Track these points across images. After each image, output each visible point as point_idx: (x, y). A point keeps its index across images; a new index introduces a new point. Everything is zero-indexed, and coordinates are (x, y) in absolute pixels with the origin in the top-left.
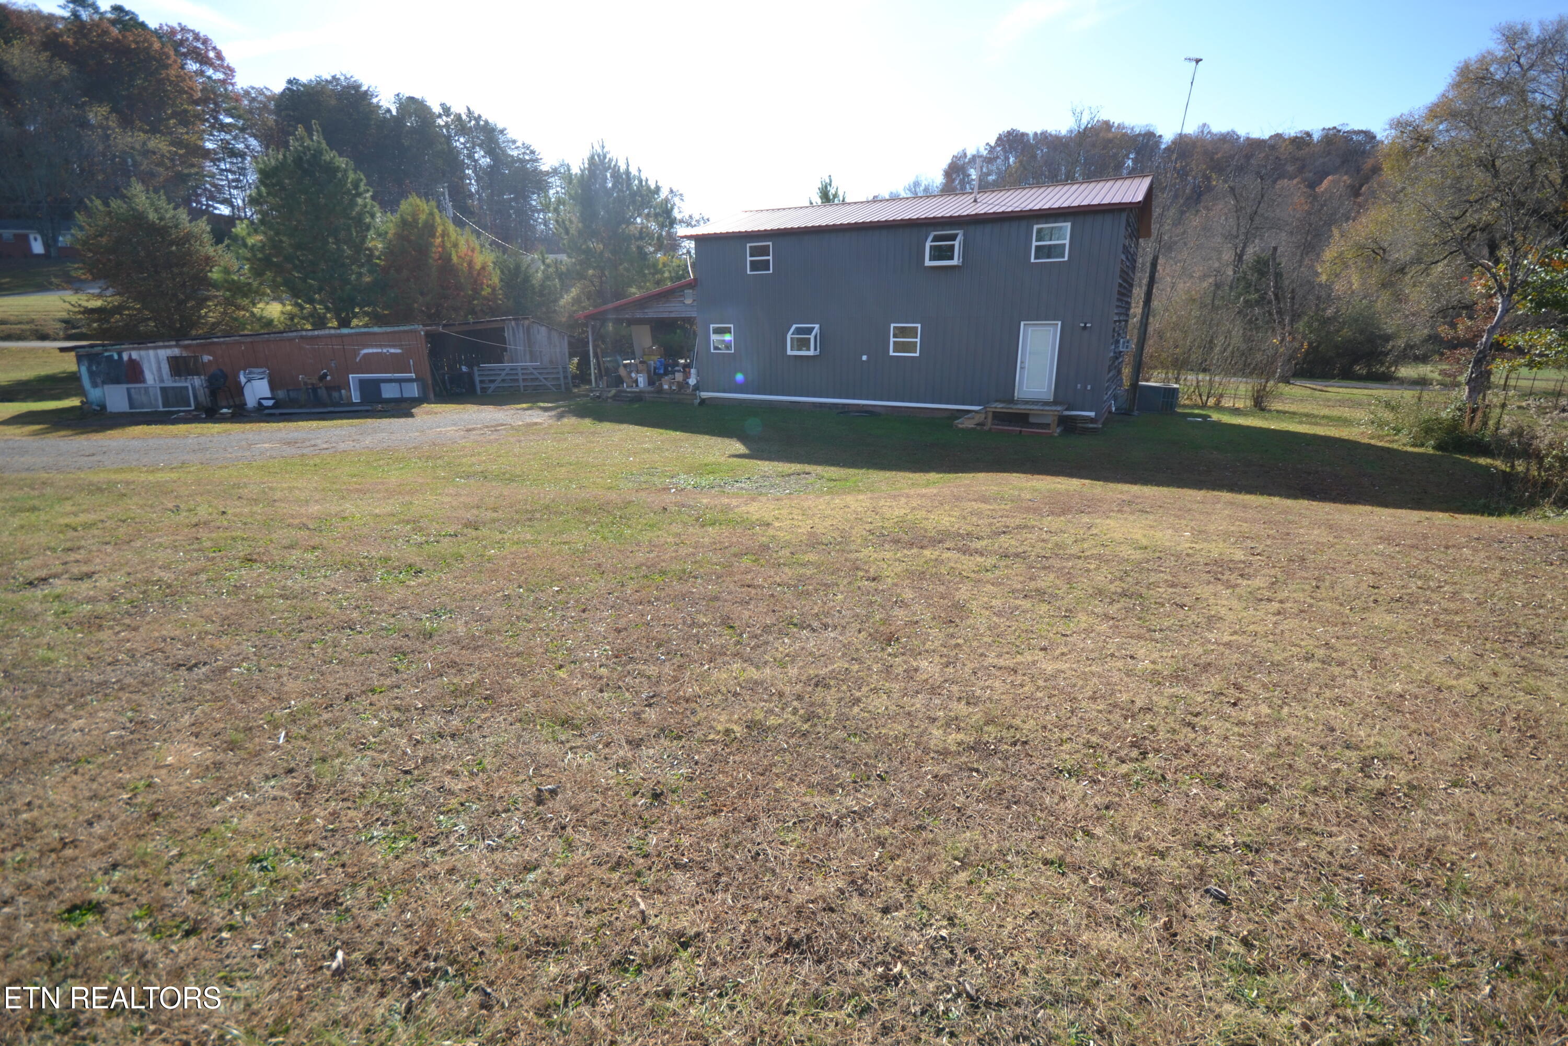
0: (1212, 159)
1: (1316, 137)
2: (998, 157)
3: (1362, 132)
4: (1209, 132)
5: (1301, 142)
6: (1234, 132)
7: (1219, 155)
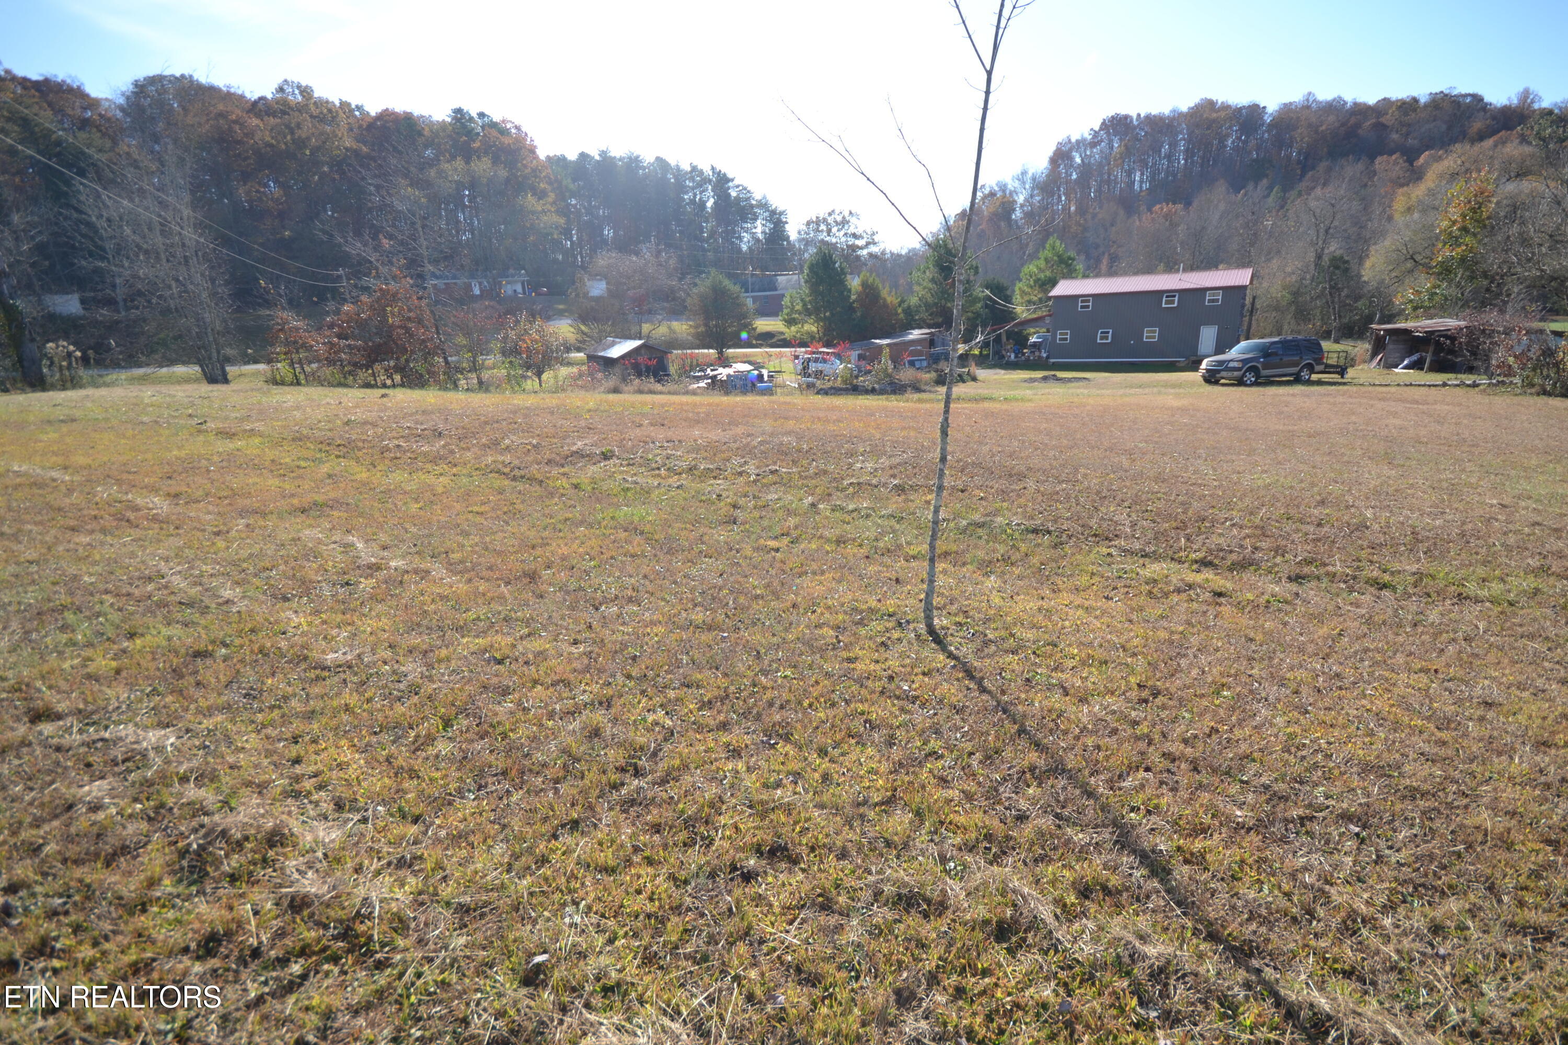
0: (1316, 132)
1: (1423, 100)
2: (1102, 141)
3: (1470, 95)
4: (1314, 100)
5: (1409, 106)
6: (1340, 97)
7: (1324, 127)
